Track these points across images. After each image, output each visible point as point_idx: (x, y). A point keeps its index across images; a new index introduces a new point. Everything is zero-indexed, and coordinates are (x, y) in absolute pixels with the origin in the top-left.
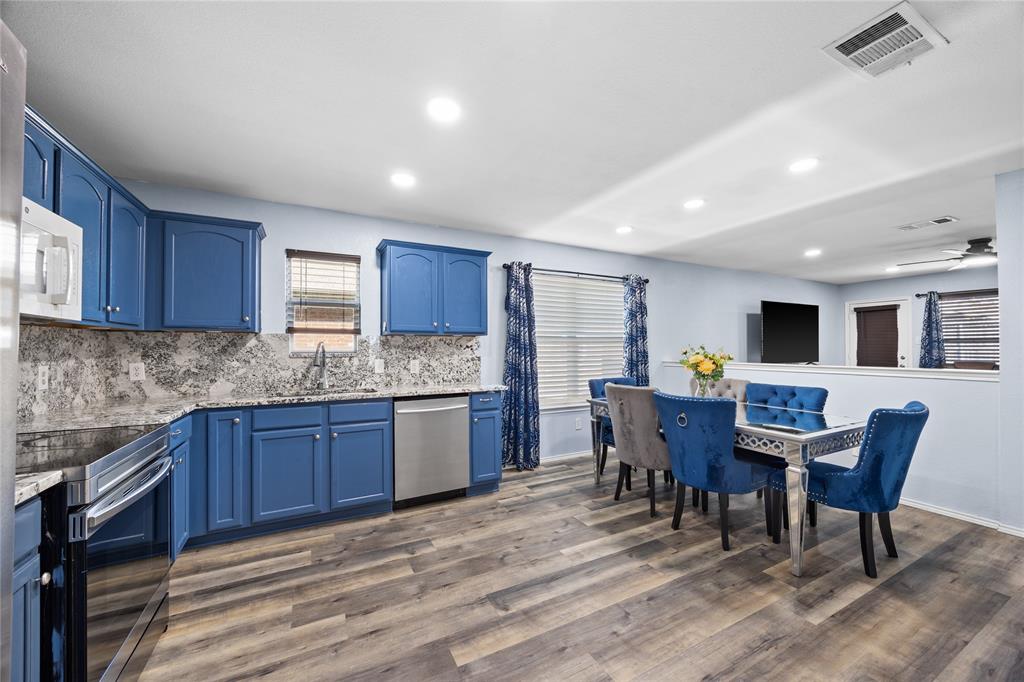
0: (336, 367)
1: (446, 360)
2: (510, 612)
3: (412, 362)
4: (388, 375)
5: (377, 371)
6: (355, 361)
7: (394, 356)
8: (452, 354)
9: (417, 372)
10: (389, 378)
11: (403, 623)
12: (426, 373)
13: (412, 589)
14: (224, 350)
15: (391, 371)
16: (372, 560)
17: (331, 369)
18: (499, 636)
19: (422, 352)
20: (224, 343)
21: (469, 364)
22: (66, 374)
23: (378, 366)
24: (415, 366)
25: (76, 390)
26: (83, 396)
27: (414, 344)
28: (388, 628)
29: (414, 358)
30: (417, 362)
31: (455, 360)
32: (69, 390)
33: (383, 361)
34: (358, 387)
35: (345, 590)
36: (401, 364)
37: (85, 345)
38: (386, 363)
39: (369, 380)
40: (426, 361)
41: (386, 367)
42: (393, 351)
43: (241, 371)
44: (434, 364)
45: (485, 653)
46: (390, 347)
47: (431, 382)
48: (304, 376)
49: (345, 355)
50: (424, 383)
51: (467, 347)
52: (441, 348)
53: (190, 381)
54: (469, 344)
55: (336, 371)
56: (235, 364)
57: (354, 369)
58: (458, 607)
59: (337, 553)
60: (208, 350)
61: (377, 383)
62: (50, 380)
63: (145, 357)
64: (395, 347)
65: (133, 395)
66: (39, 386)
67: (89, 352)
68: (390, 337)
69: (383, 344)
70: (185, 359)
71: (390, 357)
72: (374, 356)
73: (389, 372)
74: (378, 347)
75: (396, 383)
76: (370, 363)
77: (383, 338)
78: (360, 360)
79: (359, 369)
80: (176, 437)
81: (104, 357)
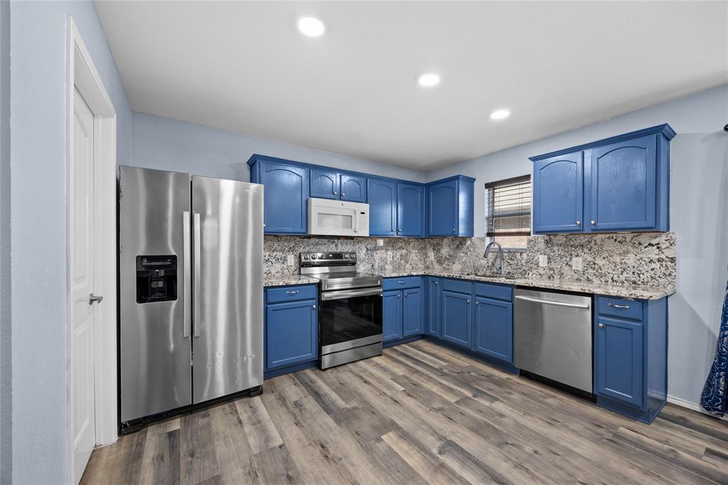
0: (511, 259)
1: (618, 259)
2: (439, 456)
3: (574, 259)
4: (550, 269)
5: (541, 265)
6: (525, 256)
7: (557, 252)
8: (627, 252)
9: (580, 268)
10: (551, 272)
11: (408, 410)
12: (591, 271)
13: (437, 405)
14: (458, 247)
15: (553, 265)
16: (452, 383)
17: (508, 261)
18: (412, 452)
19: (586, 250)
20: (458, 243)
21: (653, 266)
22: (401, 256)
23: (543, 260)
24: (578, 263)
25: (407, 262)
26: (411, 265)
27: (577, 243)
28: (400, 405)
29: (577, 256)
30: (580, 259)
31: (631, 260)
32: (403, 262)
33: (546, 257)
34: (526, 276)
35: (423, 384)
36: (563, 260)
37: (412, 244)
38: (549, 259)
39: (535, 272)
40: (590, 259)
41: (549, 262)
42: (556, 248)
43: (464, 259)
44: (600, 262)
45: (394, 448)
46: (553, 245)
47: (596, 281)
48: (493, 264)
49: (517, 251)
50: (588, 280)
51: (650, 245)
52: (610, 245)
53: (446, 262)
54: (654, 242)
55: (511, 262)
56: (462, 254)
57: (523, 261)
58: (431, 428)
59: (451, 371)
60: (452, 246)
61: (541, 275)
62: (393, 257)
63: (434, 249)
64: (557, 245)
65: (431, 266)
66: (389, 259)
67: (414, 248)
68: (552, 237)
69: (547, 242)
70: (445, 251)
71: (553, 254)
72: (539, 253)
73: (552, 267)
74: (542, 245)
75: (559, 276)
76: (536, 258)
77: (547, 238)
78: (528, 256)
79: (527, 262)
80: (403, 284)
81: (423, 250)
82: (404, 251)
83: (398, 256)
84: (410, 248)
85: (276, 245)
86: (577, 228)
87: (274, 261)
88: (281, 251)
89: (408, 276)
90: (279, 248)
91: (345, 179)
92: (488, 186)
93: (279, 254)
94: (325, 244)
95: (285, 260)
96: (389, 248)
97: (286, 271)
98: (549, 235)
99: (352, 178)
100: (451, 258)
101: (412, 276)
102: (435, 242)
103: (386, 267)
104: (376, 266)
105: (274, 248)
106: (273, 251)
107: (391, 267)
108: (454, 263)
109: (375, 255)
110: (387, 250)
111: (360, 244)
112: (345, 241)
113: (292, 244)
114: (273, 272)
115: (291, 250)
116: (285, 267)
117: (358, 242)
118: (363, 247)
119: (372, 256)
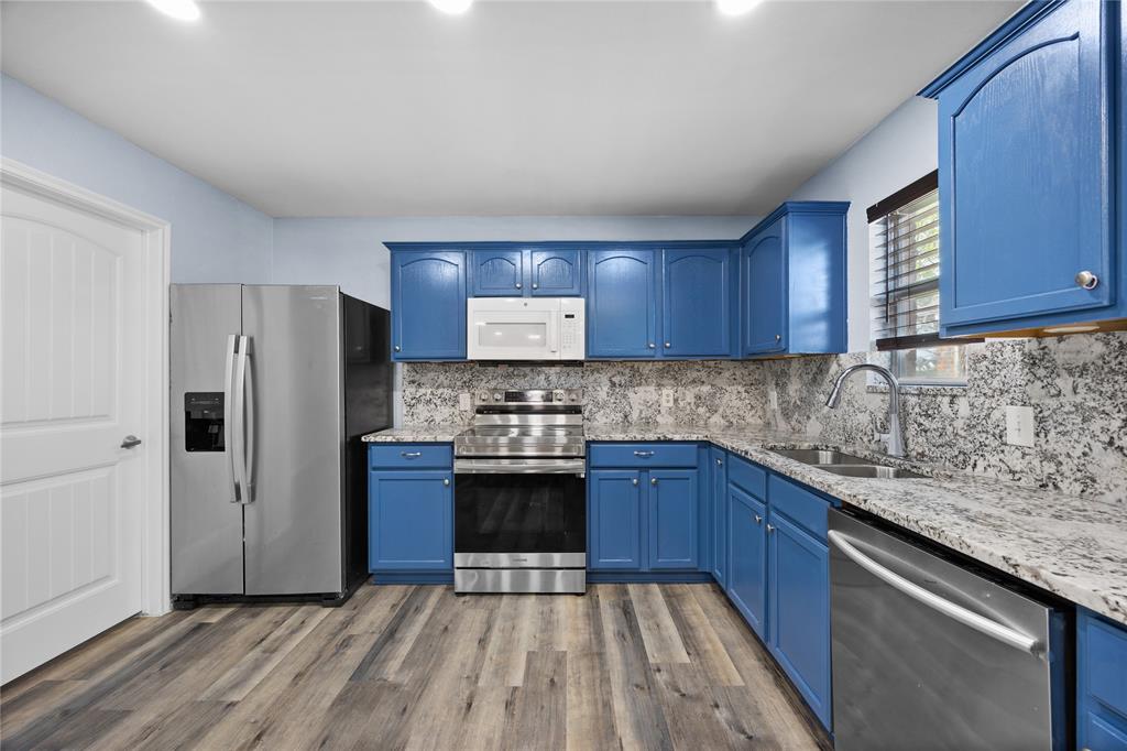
0: (927, 415)
4: (1047, 457)
5: (1013, 438)
6: (963, 406)
7: (1068, 399)
10: (1050, 468)
14: (815, 378)
15: (1055, 444)
17: (921, 420)
22: (698, 397)
23: (1018, 424)
25: (713, 411)
26: (724, 417)
33: (1030, 411)
36: (1096, 425)
37: (726, 374)
38: (1040, 420)
39: (994, 460)
41: (1041, 429)
42: (1064, 383)
46: (1053, 372)
49: (940, 390)
53: (796, 415)
55: (927, 423)
56: (821, 398)
57: (959, 424)
60: (805, 377)
61: (1013, 473)
62: (676, 400)
63: (777, 384)
64: (1070, 372)
65: (773, 423)
66: (664, 404)
67: (734, 380)
68: (1050, 342)
69: (1032, 362)
70: (794, 388)
71: (1053, 403)
72: (1007, 398)
73: (1050, 448)
74: (1016, 374)
75: (1078, 487)
76: (996, 415)
77: (1031, 345)
78: (972, 405)
79: (970, 427)
80: (645, 457)
81: (755, 385)
82: (706, 389)
83: (690, 397)
84: (720, 382)
85: (442, 377)
86: (1086, 300)
87: (438, 402)
88: (449, 386)
89: (658, 441)
90: (446, 382)
91: (540, 257)
92: (873, 213)
93: (447, 392)
94: (525, 376)
95: (456, 401)
96: (665, 381)
97: (458, 419)
98: (1039, 335)
99: (552, 254)
100: (806, 404)
101: (671, 441)
102: (777, 367)
103: (659, 419)
104: (634, 416)
105: (439, 381)
106: (438, 387)
107: (671, 420)
108: (809, 418)
109: (631, 394)
110: (659, 386)
111: (596, 374)
112: (565, 369)
113: (467, 376)
114: (438, 419)
115: (467, 385)
116: (457, 413)
117: (592, 372)
118: (604, 379)
119: (625, 396)
